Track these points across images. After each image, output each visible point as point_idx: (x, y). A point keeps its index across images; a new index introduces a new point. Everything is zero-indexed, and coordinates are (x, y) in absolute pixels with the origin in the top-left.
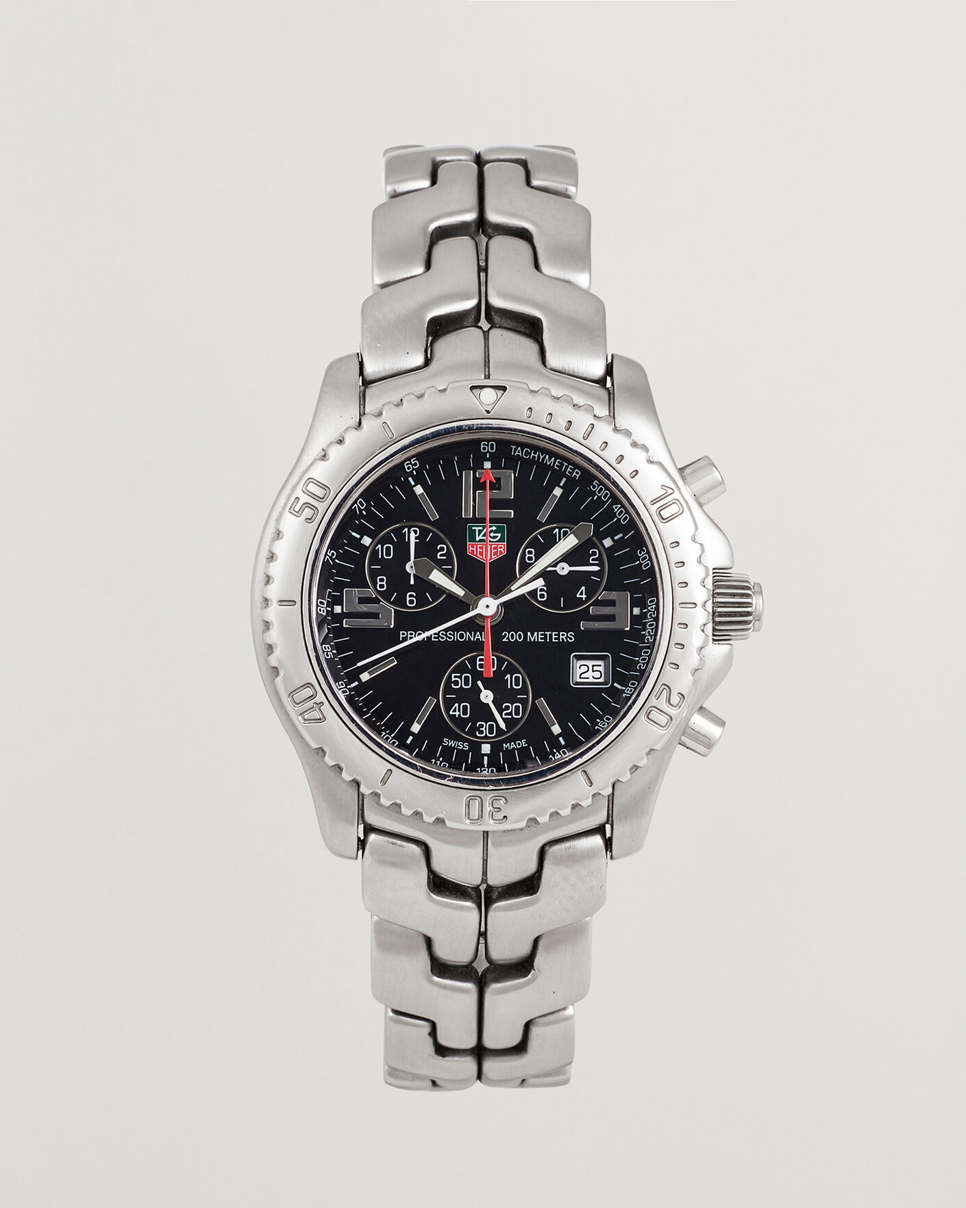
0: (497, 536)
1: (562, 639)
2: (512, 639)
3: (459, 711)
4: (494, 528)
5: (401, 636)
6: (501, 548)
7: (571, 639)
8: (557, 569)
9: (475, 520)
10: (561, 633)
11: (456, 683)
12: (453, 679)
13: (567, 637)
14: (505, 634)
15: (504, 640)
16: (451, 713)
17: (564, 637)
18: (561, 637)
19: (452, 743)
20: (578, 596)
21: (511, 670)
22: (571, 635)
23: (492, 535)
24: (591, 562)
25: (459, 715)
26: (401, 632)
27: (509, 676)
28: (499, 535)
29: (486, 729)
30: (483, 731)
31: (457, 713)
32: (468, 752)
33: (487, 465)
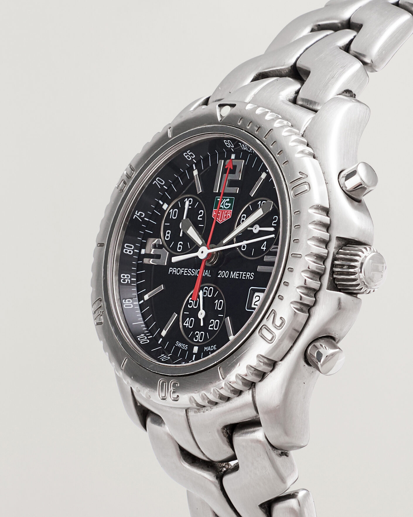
0: (229, 205)
1: (248, 277)
2: (223, 276)
3: (188, 323)
4: (228, 200)
5: (170, 271)
6: (229, 213)
7: (252, 277)
8: (253, 229)
9: (219, 194)
10: (248, 273)
11: (191, 304)
12: (190, 301)
13: (250, 276)
14: (220, 272)
15: (219, 276)
16: (184, 324)
17: (248, 276)
18: (247, 276)
19: (180, 345)
20: (262, 248)
21: (219, 297)
22: (252, 274)
23: (226, 204)
24: (273, 225)
25: (188, 326)
26: (170, 268)
27: (217, 301)
28: (230, 204)
29: (199, 336)
30: (197, 337)
31: (187, 325)
32: (186, 351)
33: (233, 156)
